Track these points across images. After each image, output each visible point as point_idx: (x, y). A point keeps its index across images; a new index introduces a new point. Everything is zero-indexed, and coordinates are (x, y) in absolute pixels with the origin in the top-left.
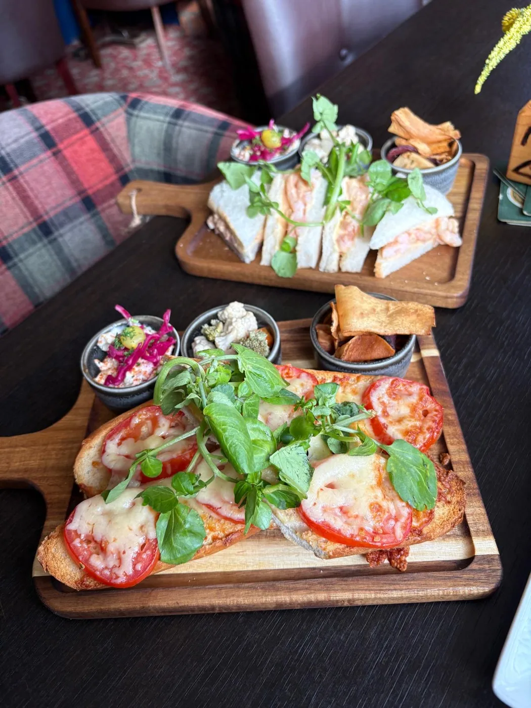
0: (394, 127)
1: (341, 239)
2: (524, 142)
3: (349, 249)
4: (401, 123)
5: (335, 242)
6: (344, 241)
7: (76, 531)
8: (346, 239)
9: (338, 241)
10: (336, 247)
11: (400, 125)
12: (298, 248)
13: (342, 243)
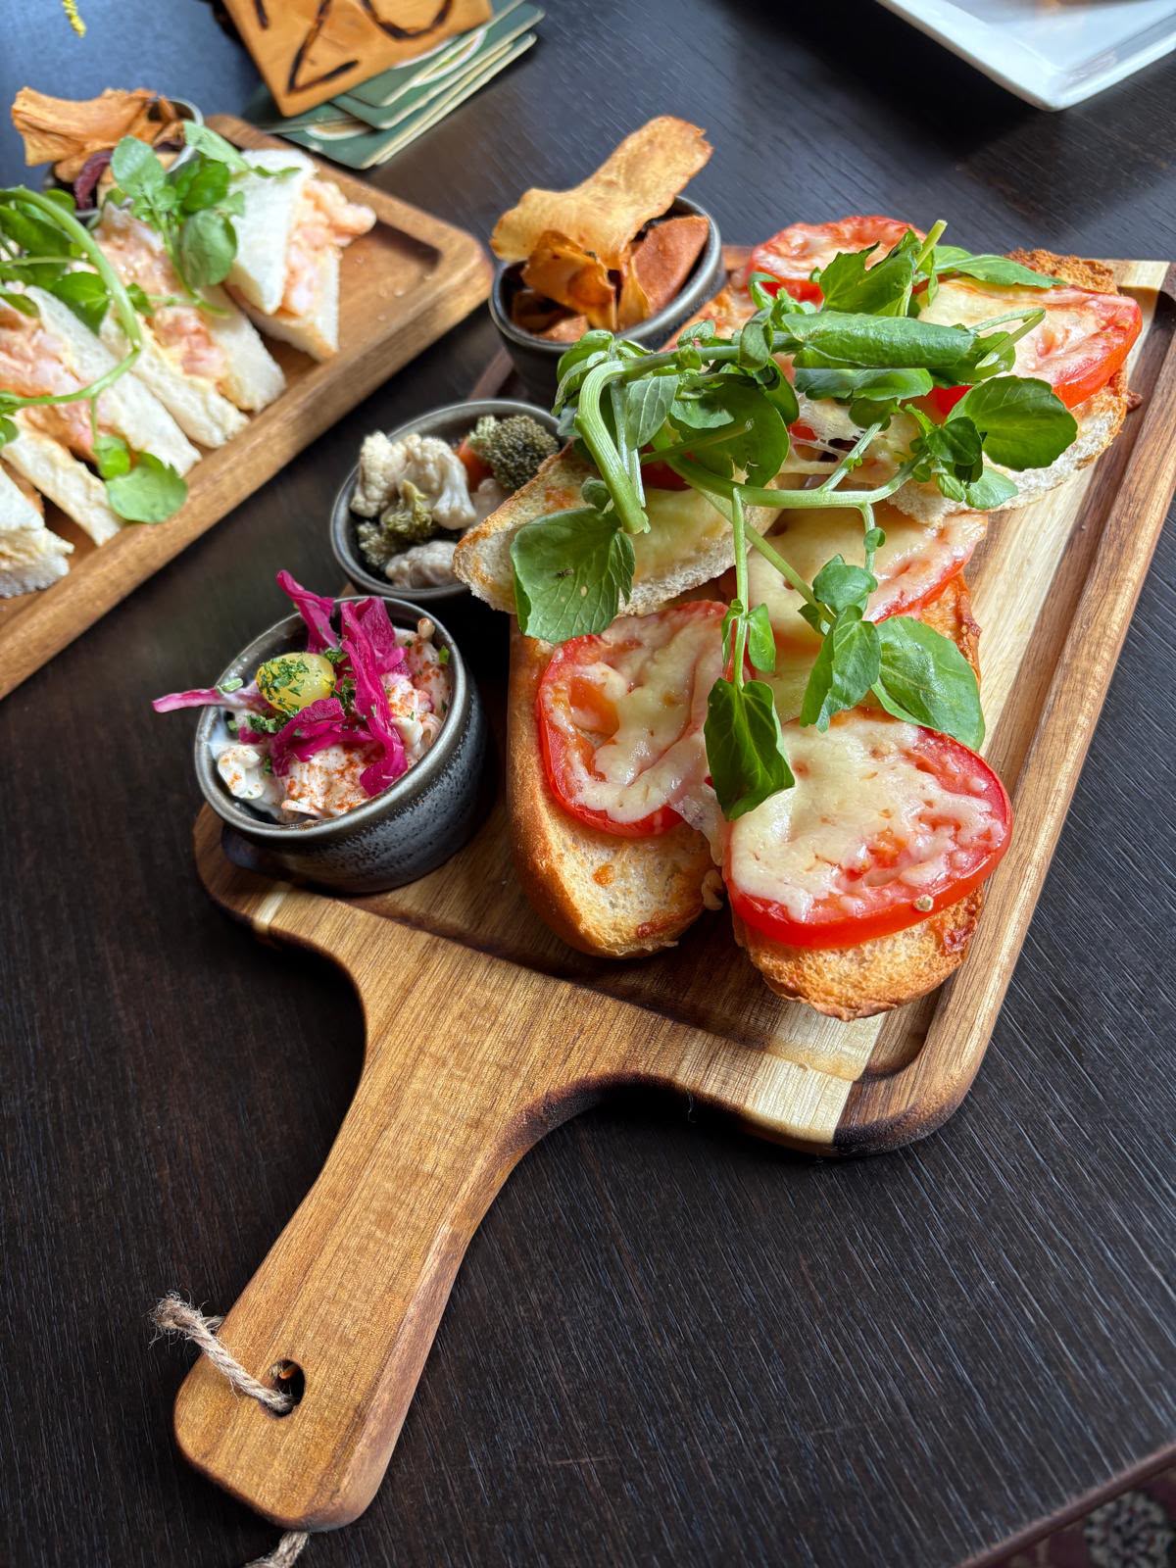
0: (34, 146)
1: (191, 364)
2: (264, 22)
3: (225, 364)
4: (43, 126)
5: (188, 378)
6: (201, 360)
7: (817, 903)
8: (201, 352)
9: (191, 371)
10: (201, 382)
11: (44, 132)
12: (136, 445)
13: (199, 365)
